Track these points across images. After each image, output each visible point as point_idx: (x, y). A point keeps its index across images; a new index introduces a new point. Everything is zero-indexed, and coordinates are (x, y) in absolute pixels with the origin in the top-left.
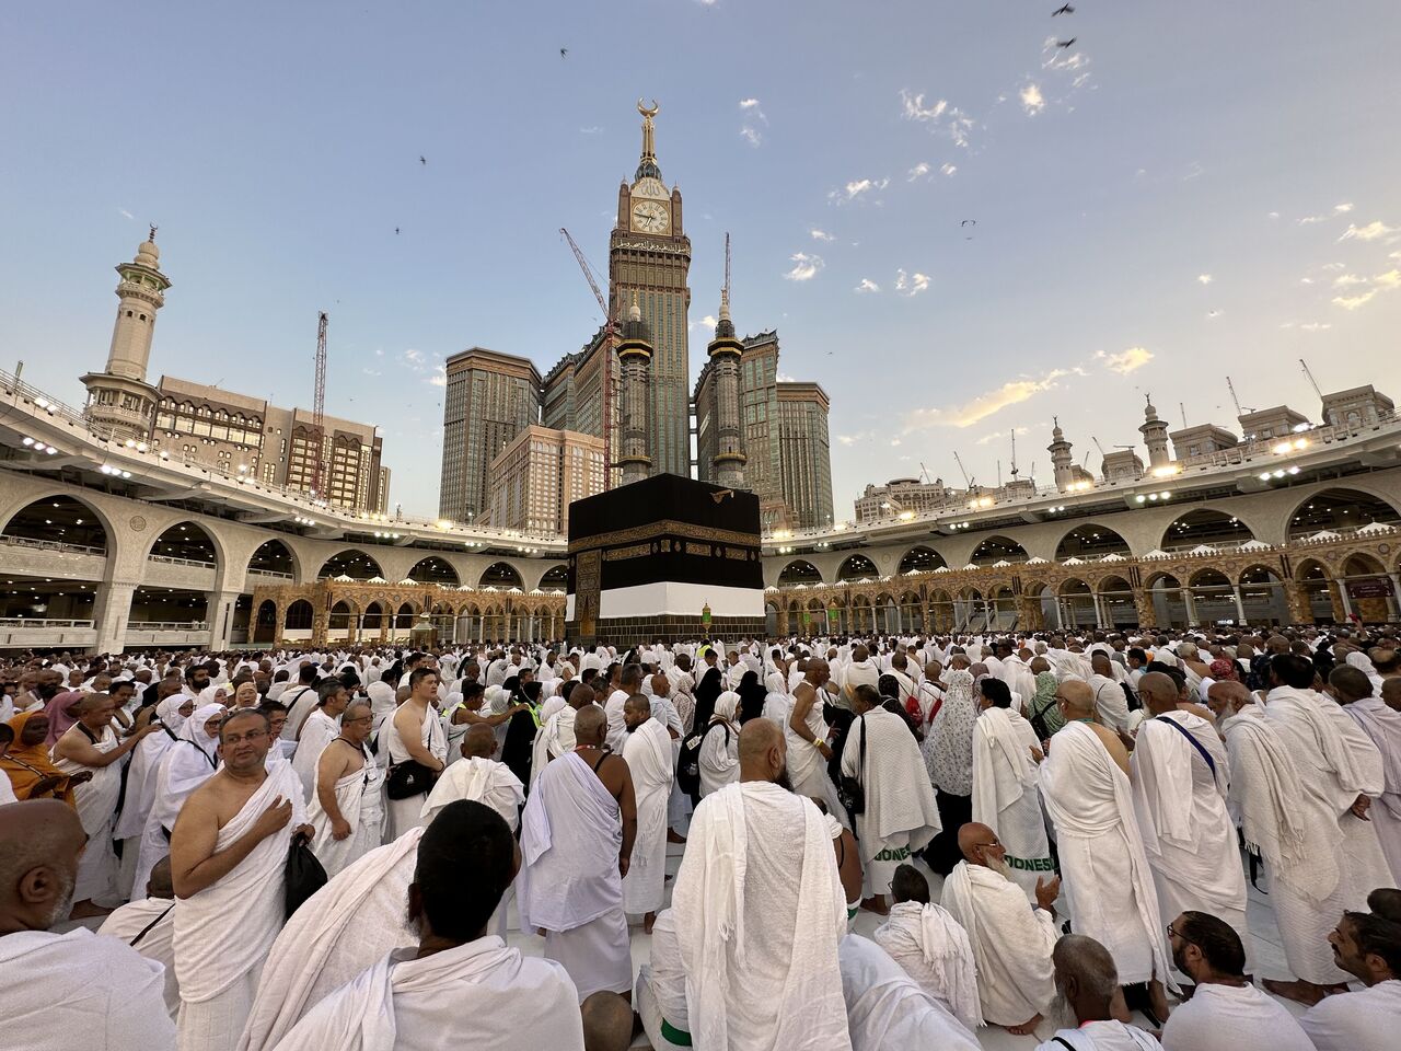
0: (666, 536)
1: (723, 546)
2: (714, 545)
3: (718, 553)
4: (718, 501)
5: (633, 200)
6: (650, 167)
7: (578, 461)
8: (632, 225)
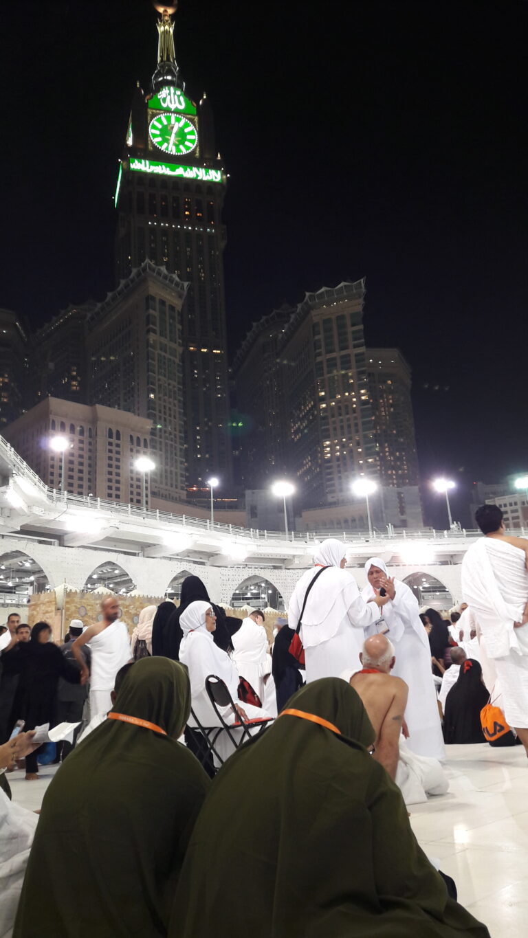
5: (150, 112)
6: (170, 72)
7: (114, 448)
8: (149, 142)
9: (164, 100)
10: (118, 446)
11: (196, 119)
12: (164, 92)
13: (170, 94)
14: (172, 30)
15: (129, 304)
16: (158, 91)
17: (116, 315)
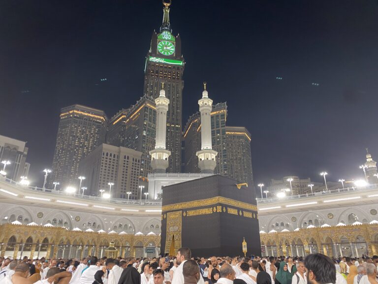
0: (220, 204)
1: (243, 210)
2: (239, 209)
3: (241, 214)
4: (239, 188)
5: (158, 40)
6: (167, 26)
7: (126, 163)
8: (157, 51)
9: (163, 36)
10: (128, 162)
11: (175, 43)
12: (164, 33)
13: (166, 34)
14: (168, 12)
15: (139, 109)
16: (162, 33)
17: (135, 114)
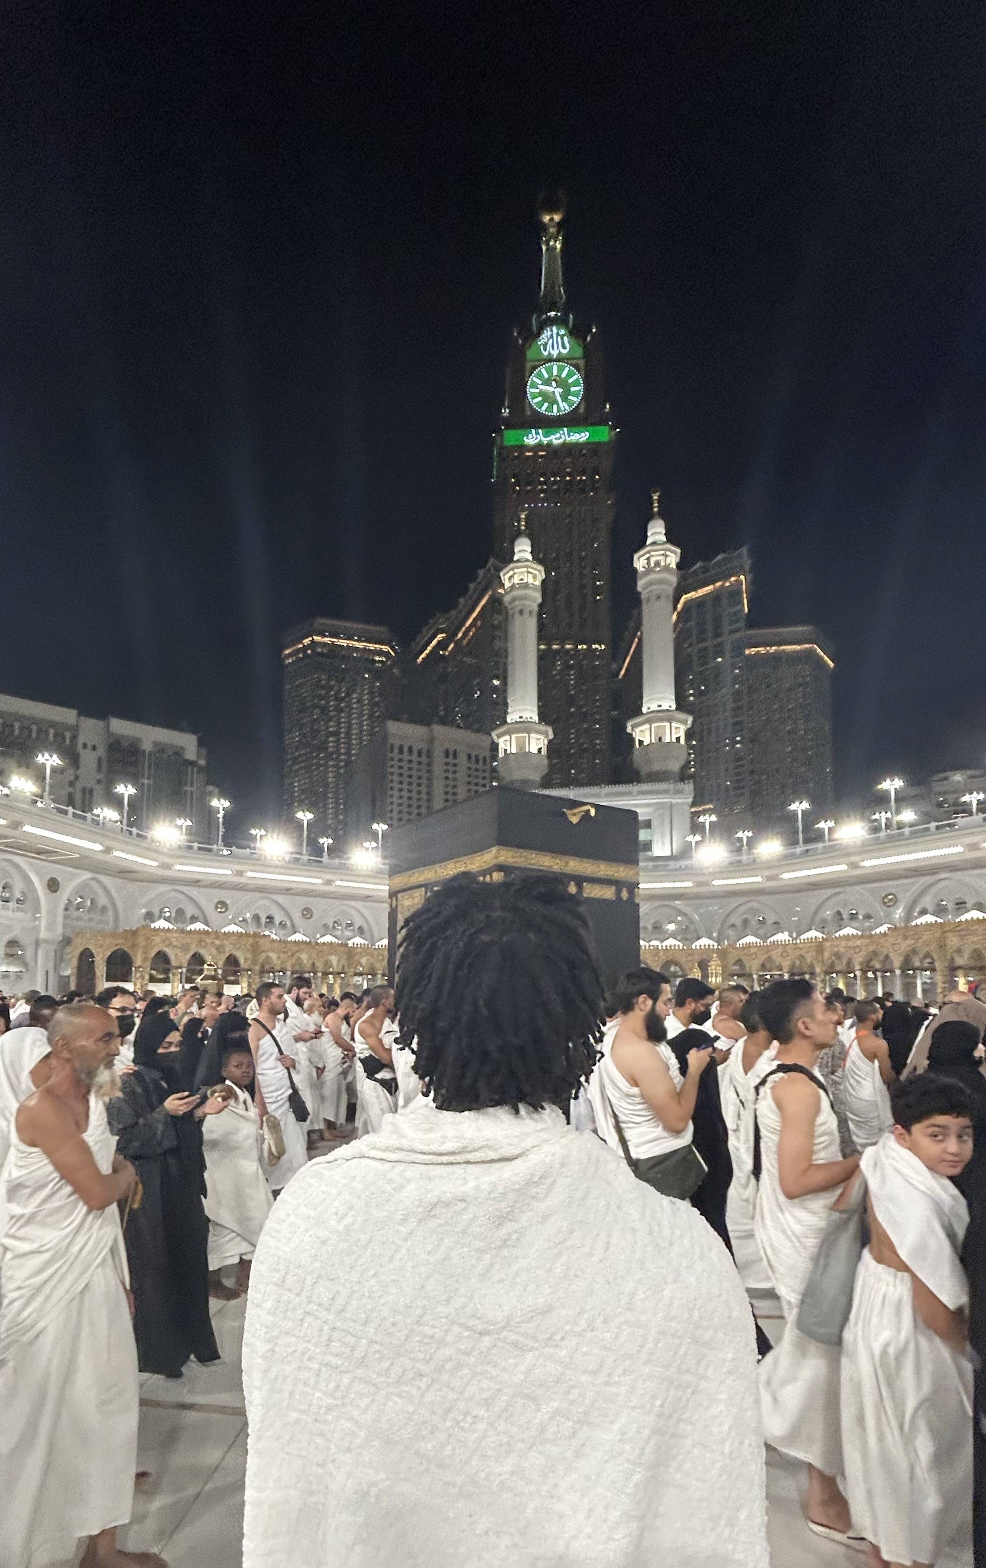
5: (528, 365)
6: (553, 307)
7: (451, 768)
8: (527, 405)
9: (545, 345)
10: (455, 765)
11: (582, 363)
12: (547, 333)
13: (552, 336)
14: (558, 246)
15: (478, 609)
16: (539, 334)
17: (468, 624)
